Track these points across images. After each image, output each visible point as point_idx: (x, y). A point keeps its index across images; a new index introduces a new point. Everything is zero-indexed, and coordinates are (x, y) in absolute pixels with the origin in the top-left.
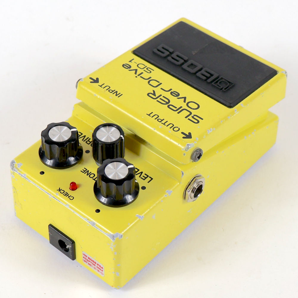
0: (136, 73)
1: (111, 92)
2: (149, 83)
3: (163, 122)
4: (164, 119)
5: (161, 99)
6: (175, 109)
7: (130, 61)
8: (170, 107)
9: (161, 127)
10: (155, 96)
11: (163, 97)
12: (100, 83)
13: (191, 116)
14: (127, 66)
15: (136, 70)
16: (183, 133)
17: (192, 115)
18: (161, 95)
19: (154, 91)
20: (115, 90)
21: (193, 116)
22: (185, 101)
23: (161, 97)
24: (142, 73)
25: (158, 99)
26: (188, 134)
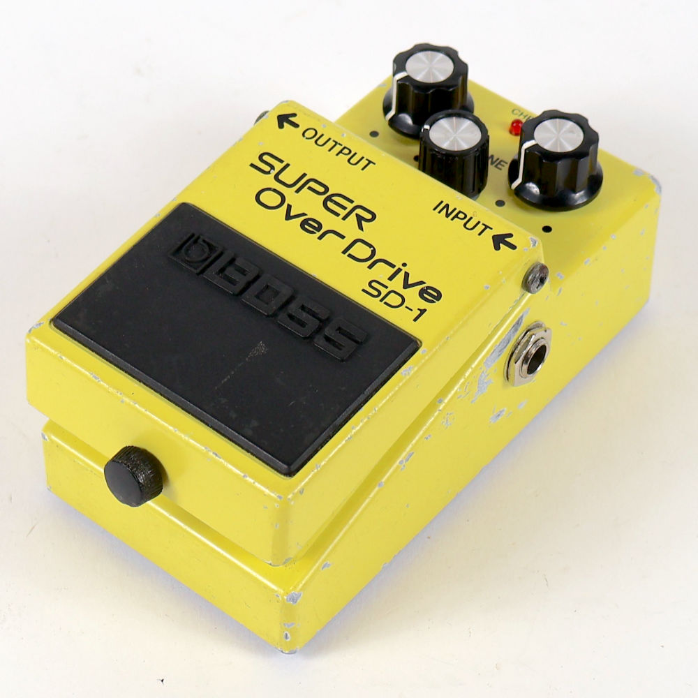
0: (407, 275)
1: (460, 212)
2: (372, 251)
3: (338, 148)
4: (337, 155)
5: (344, 208)
6: (312, 184)
7: (423, 311)
8: (321, 189)
9: (343, 135)
10: (357, 215)
11: (337, 215)
12: (489, 234)
13: (277, 170)
14: (431, 294)
15: (406, 285)
16: (296, 125)
17: (273, 173)
18: (344, 218)
19: (361, 227)
20: (452, 219)
21: (272, 171)
22: (289, 207)
23: (343, 213)
24: (391, 278)
25: (350, 206)
26: (285, 124)
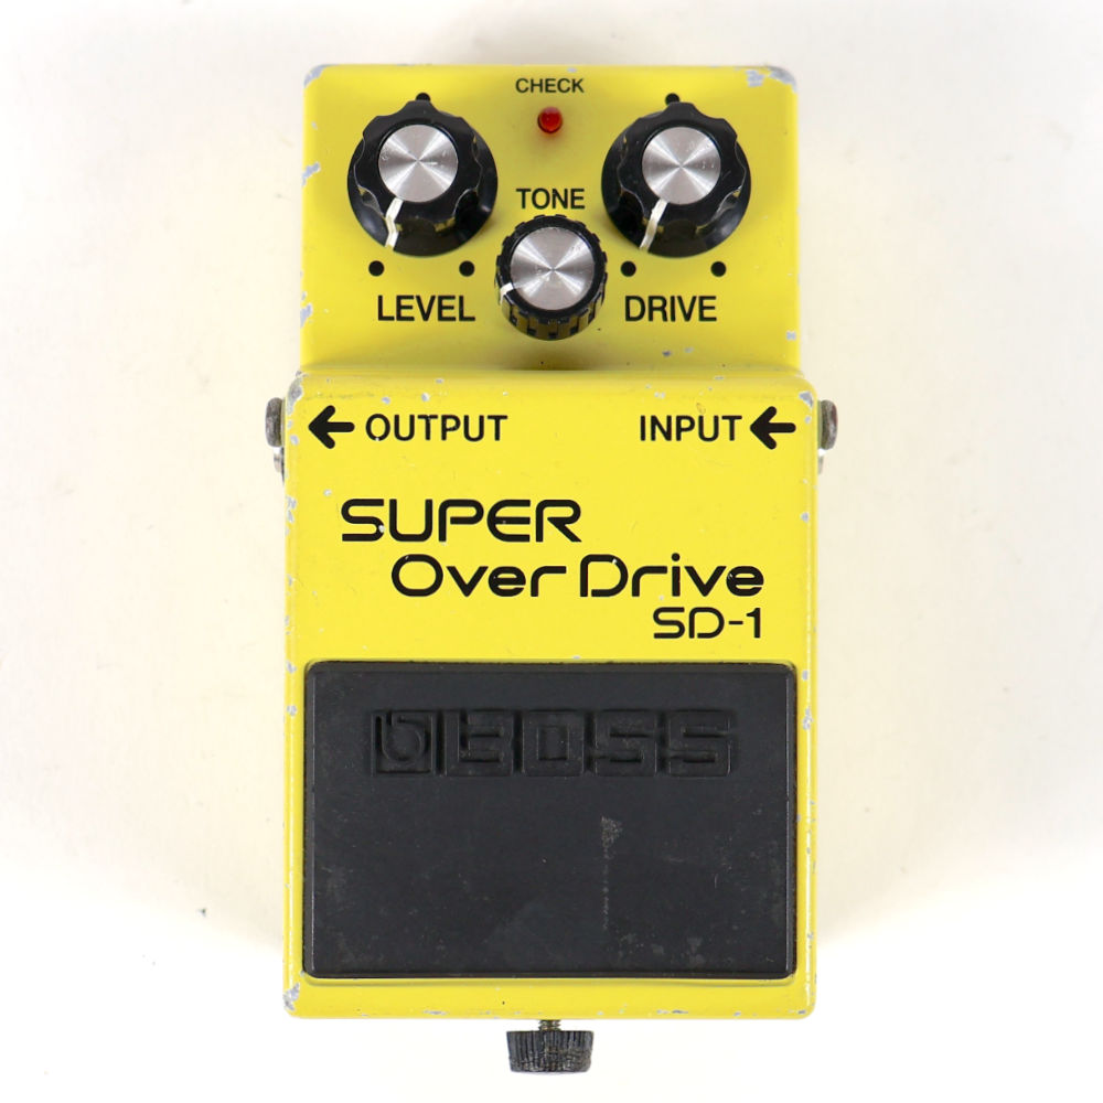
0: (691, 570)
1: (679, 419)
2: (617, 564)
3: (436, 425)
4: (444, 438)
5: (526, 521)
6: (452, 512)
7: (756, 614)
8: (471, 512)
9: (424, 398)
10: (551, 519)
11: (525, 538)
12: (743, 429)
13: (385, 519)
14: (746, 580)
15: (705, 589)
16: (348, 427)
17: (385, 529)
18: (540, 538)
19: (574, 538)
20: (678, 437)
21: (381, 527)
22: (453, 570)
23: (530, 529)
24: (676, 591)
25: (530, 512)
26: (332, 435)
